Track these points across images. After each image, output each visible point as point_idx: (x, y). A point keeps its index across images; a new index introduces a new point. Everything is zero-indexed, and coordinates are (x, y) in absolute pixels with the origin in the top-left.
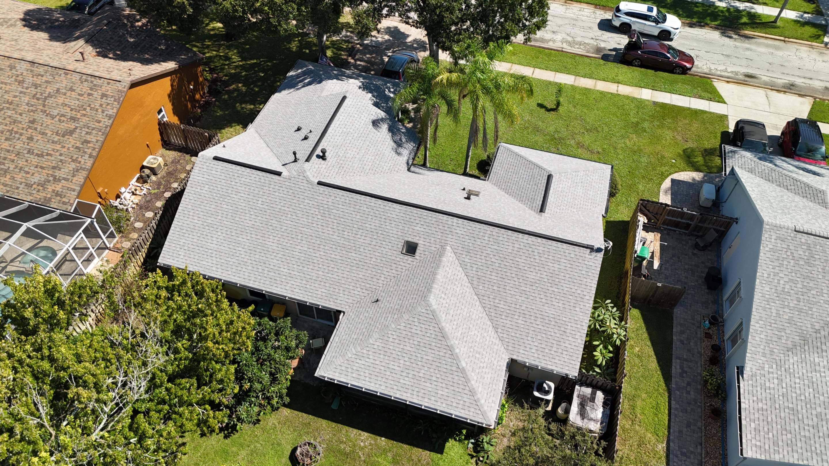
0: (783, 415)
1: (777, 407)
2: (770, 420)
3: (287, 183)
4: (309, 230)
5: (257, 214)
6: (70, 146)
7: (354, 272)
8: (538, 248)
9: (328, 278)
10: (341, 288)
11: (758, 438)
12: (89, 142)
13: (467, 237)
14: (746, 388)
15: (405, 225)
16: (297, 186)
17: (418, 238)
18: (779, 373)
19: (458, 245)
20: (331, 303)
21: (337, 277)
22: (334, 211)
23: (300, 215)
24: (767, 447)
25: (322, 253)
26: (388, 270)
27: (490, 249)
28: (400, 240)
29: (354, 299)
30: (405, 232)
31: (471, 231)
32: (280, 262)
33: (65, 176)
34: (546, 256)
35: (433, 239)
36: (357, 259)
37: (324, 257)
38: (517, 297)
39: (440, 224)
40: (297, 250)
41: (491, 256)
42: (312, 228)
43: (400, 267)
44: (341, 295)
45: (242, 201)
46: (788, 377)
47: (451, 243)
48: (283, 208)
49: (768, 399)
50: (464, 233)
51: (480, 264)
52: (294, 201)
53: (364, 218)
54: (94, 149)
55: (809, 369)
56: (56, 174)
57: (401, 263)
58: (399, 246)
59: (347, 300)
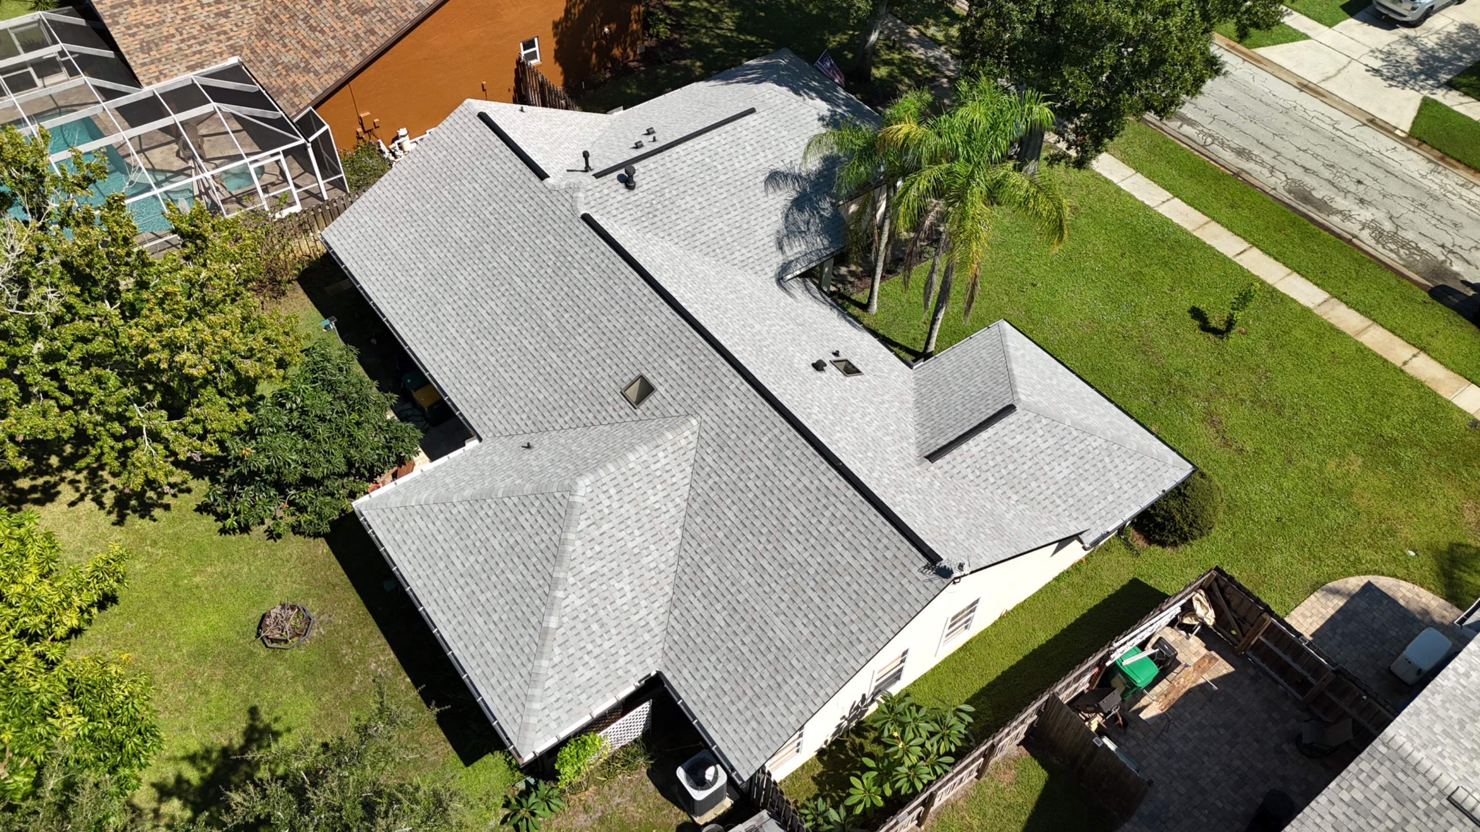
3: (542, 196)
4: (522, 285)
5: (475, 225)
7: (537, 384)
8: (839, 505)
9: (497, 375)
10: (502, 401)
12: (374, 33)
13: (736, 421)
15: (657, 348)
16: (553, 208)
19: (713, 425)
20: (475, 416)
21: (509, 380)
22: (575, 272)
23: (526, 255)
25: (515, 330)
26: (585, 409)
27: (758, 462)
28: (634, 370)
29: (508, 427)
30: (651, 360)
31: (749, 414)
32: (453, 313)
33: (318, 68)
34: (842, 528)
35: (683, 394)
36: (554, 366)
37: (513, 338)
38: (744, 573)
39: (711, 375)
40: (487, 307)
41: (752, 476)
42: (529, 284)
43: (604, 413)
44: (495, 411)
45: (470, 195)
48: (513, 232)
50: (737, 412)
51: (725, 478)
52: (534, 229)
53: (608, 306)
56: (312, 62)
57: (610, 409)
58: (626, 379)
59: (497, 424)
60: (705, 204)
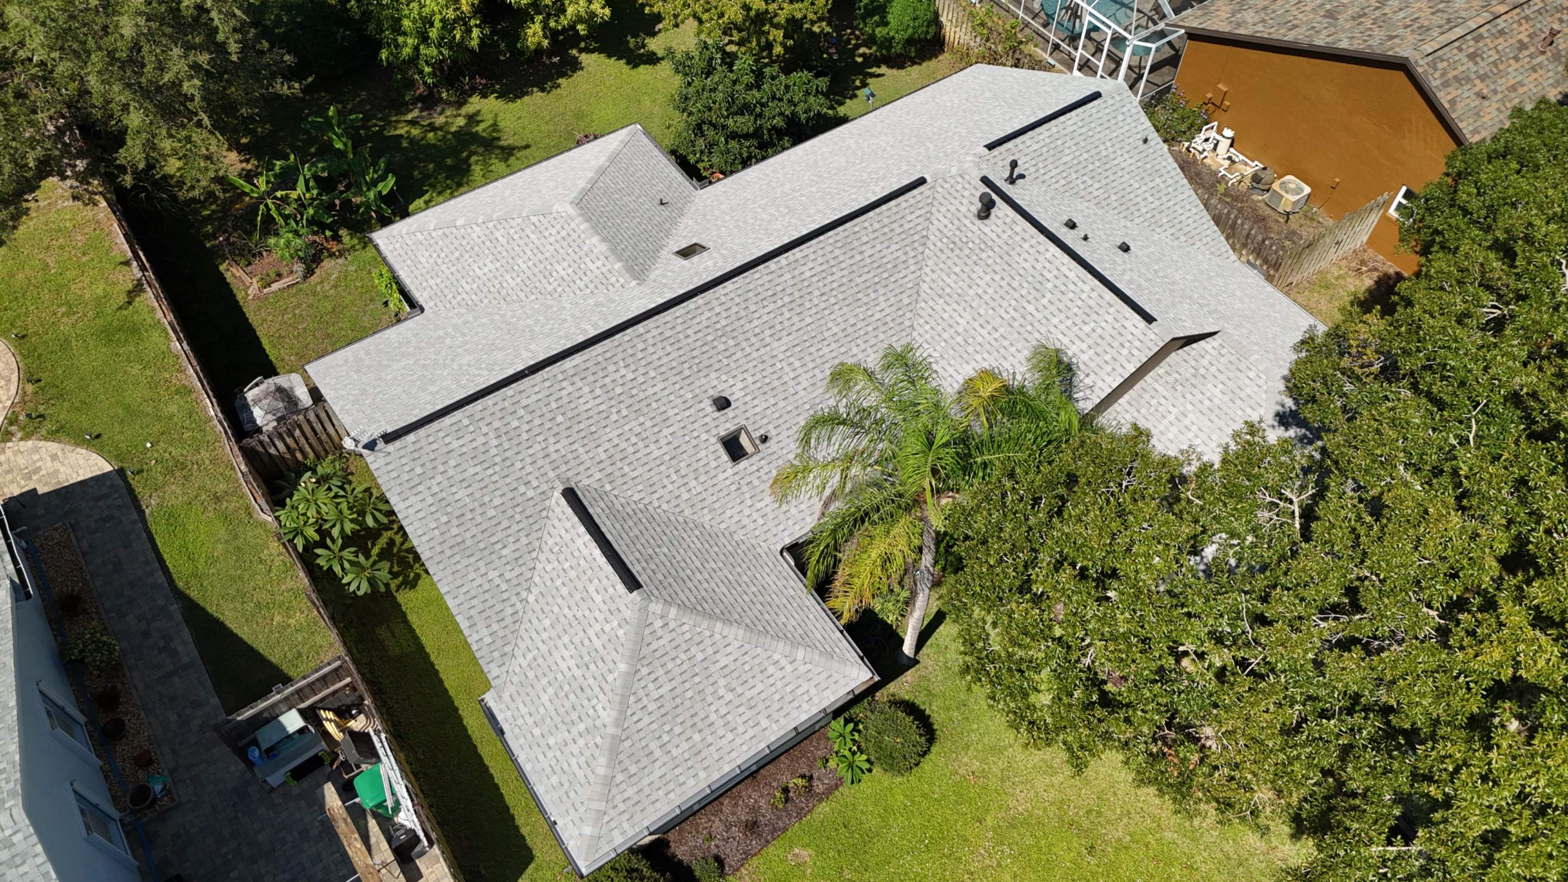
26: (693, 229)
29: (704, 199)
60: (986, 297)
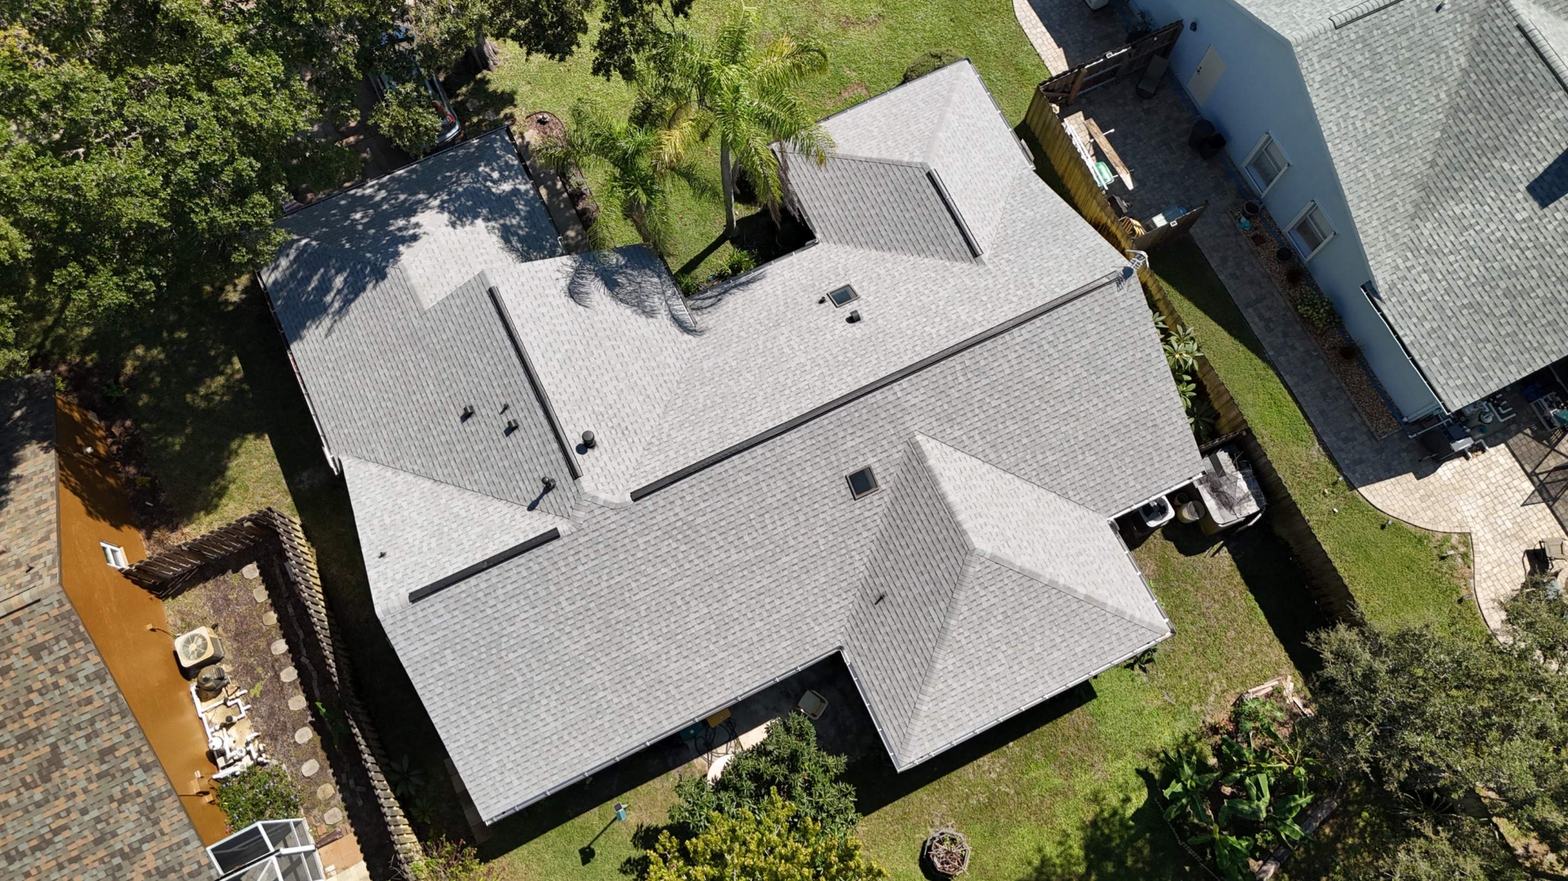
0: (1464, 323)
1: (1450, 314)
2: (1452, 339)
3: (581, 540)
6: (83, 783)
7: (807, 582)
9: (777, 622)
10: (808, 620)
11: (1454, 376)
12: (112, 750)
13: (933, 400)
14: (1395, 312)
15: (826, 455)
16: (604, 530)
17: (861, 459)
18: (1421, 261)
19: (928, 421)
20: (812, 650)
21: (789, 610)
24: (1473, 381)
25: (735, 596)
26: (856, 539)
27: (978, 392)
28: (838, 482)
29: (839, 618)
30: (836, 464)
31: (932, 386)
32: (682, 661)
34: (1062, 339)
35: (884, 442)
36: (796, 561)
37: (744, 599)
38: (1063, 429)
40: (694, 623)
41: (988, 400)
42: (688, 573)
43: (868, 520)
44: (817, 629)
45: (532, 625)
46: (1436, 260)
47: (916, 427)
48: (612, 582)
49: (1431, 310)
50: (925, 397)
51: (979, 424)
52: (622, 557)
53: (756, 494)
54: (138, 752)
55: (1456, 232)
57: (867, 514)
58: (844, 492)
59: (832, 628)
60: (612, 375)
